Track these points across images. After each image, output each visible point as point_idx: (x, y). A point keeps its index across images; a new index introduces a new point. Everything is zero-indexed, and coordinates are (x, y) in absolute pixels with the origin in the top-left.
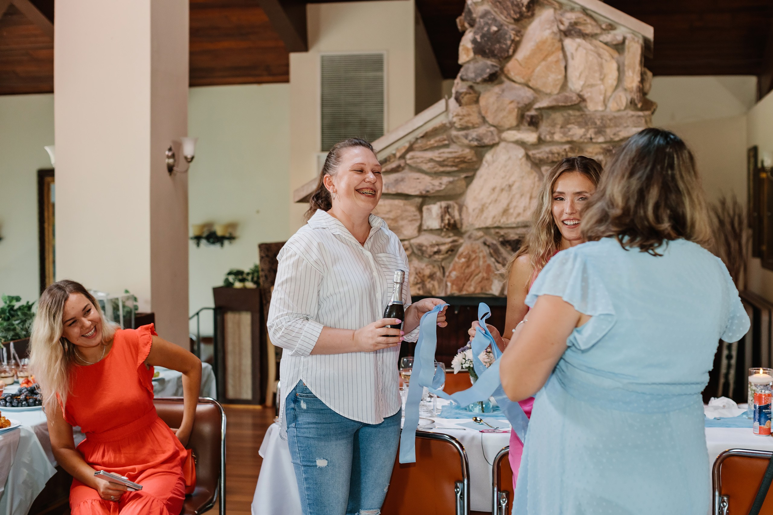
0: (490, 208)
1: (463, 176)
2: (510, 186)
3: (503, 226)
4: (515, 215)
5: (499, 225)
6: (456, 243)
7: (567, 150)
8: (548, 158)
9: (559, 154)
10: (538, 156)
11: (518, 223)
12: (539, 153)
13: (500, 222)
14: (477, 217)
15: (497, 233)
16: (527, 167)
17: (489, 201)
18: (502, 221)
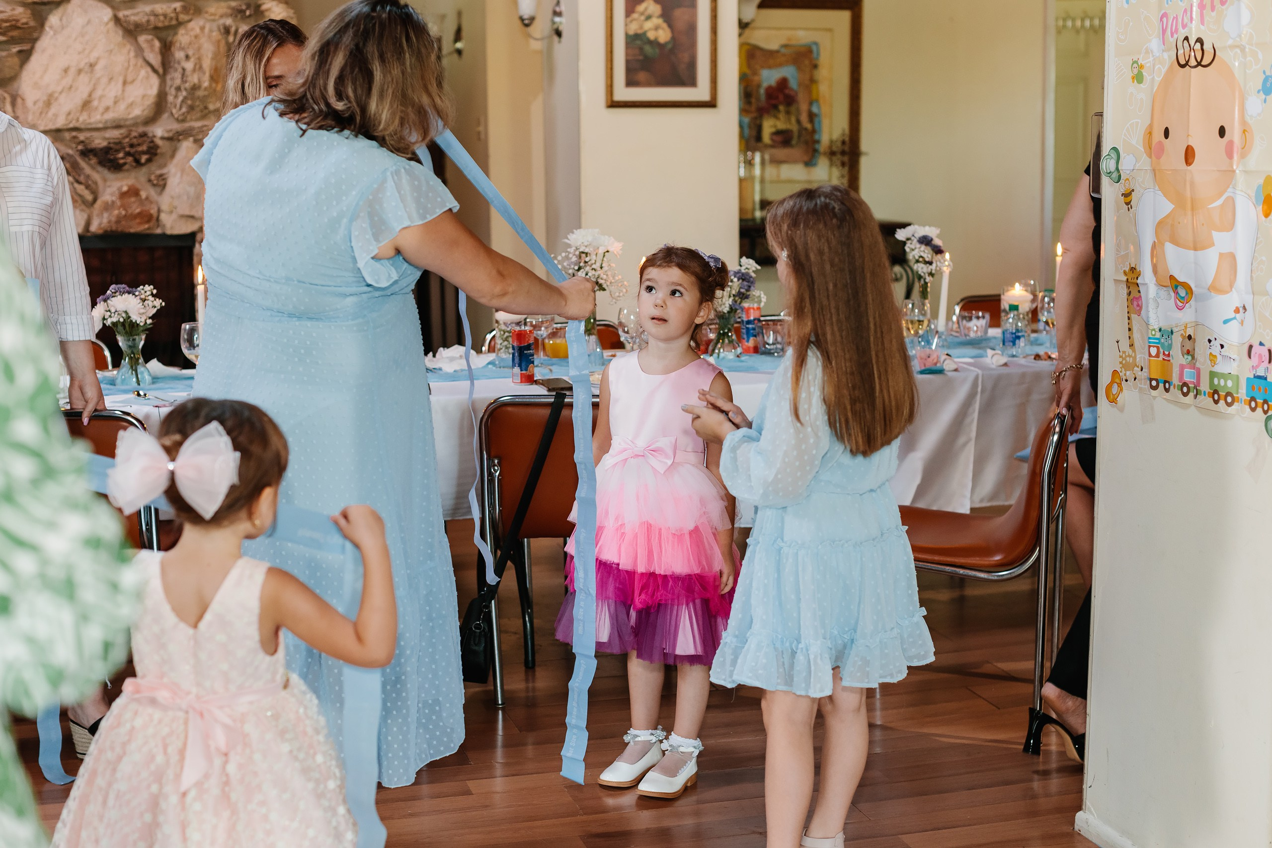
0: (62, 99)
1: (15, 49)
2: (92, 66)
3: (83, 126)
4: (101, 109)
5: (77, 125)
7: (178, 10)
8: (148, 21)
9: (165, 16)
10: (133, 18)
11: (106, 122)
12: (134, 15)
13: (78, 120)
14: (41, 113)
15: (75, 137)
16: (117, 35)
17: (59, 89)
18: (81, 119)
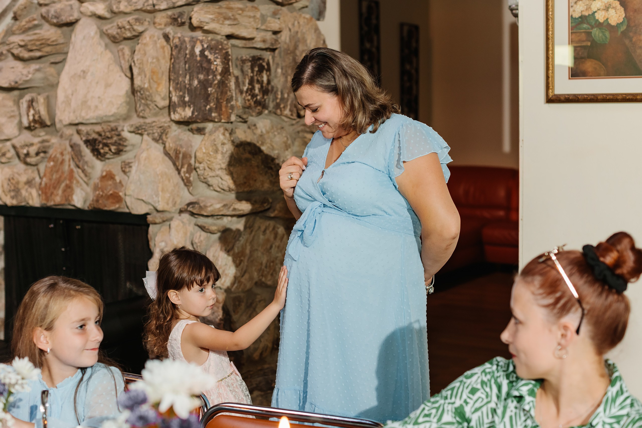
1: (50, 61)
4: (93, 107)
6: (47, 144)
11: (97, 118)
15: (80, 131)
17: (71, 92)
